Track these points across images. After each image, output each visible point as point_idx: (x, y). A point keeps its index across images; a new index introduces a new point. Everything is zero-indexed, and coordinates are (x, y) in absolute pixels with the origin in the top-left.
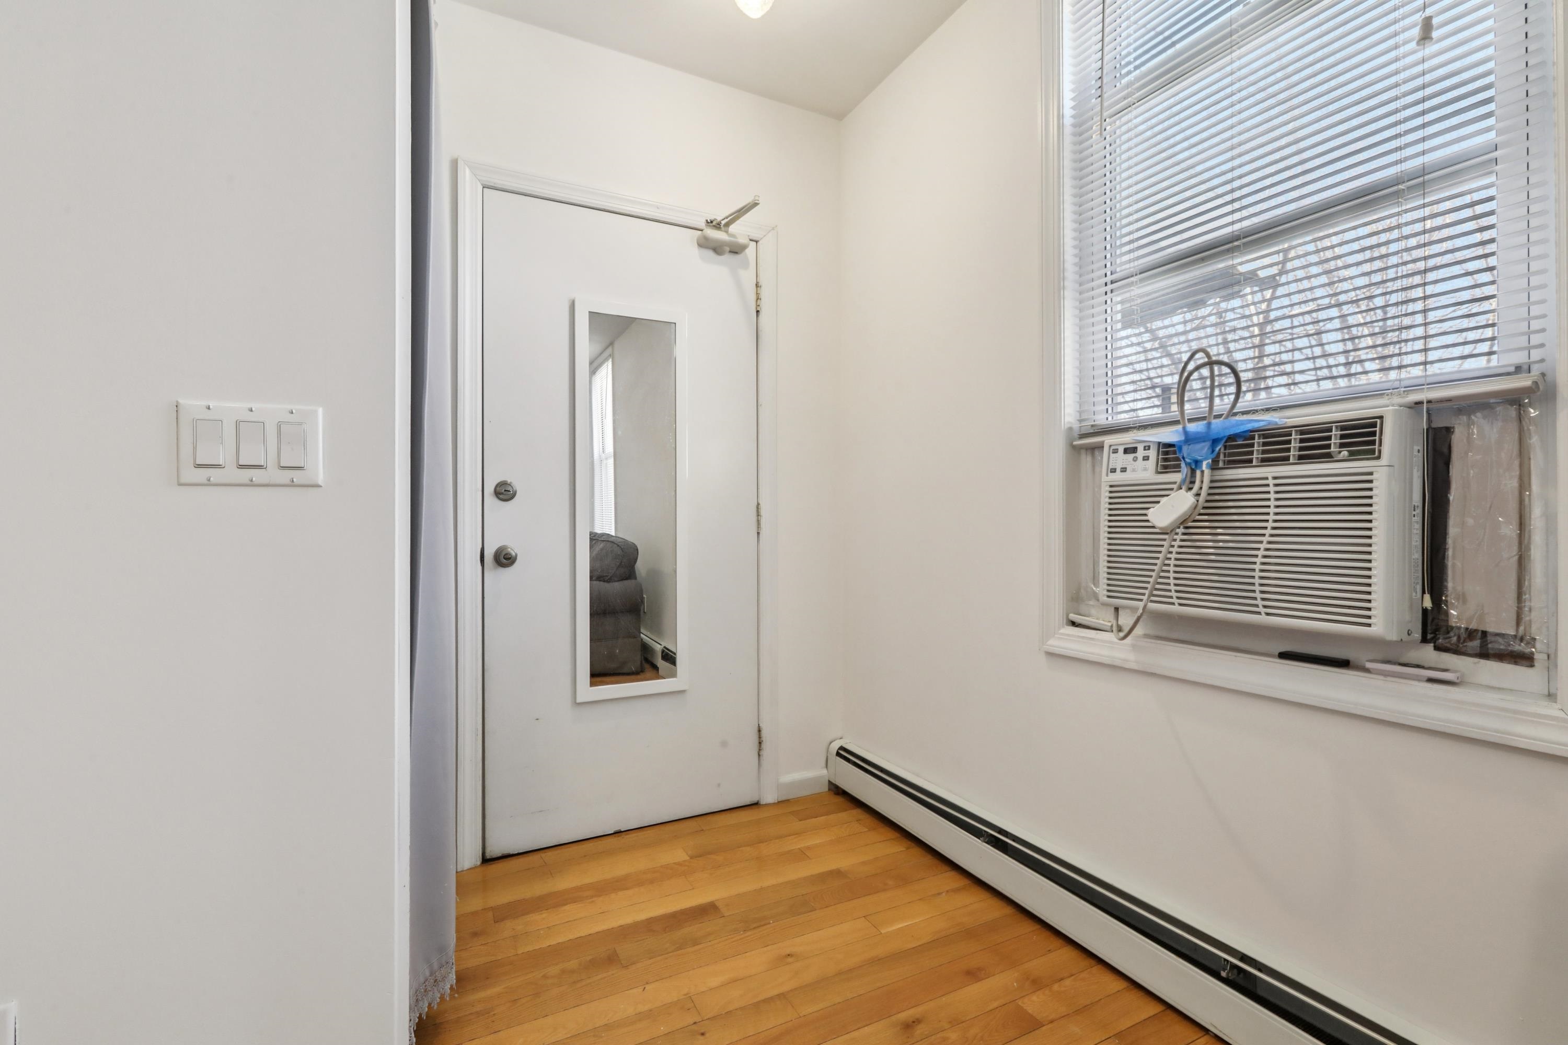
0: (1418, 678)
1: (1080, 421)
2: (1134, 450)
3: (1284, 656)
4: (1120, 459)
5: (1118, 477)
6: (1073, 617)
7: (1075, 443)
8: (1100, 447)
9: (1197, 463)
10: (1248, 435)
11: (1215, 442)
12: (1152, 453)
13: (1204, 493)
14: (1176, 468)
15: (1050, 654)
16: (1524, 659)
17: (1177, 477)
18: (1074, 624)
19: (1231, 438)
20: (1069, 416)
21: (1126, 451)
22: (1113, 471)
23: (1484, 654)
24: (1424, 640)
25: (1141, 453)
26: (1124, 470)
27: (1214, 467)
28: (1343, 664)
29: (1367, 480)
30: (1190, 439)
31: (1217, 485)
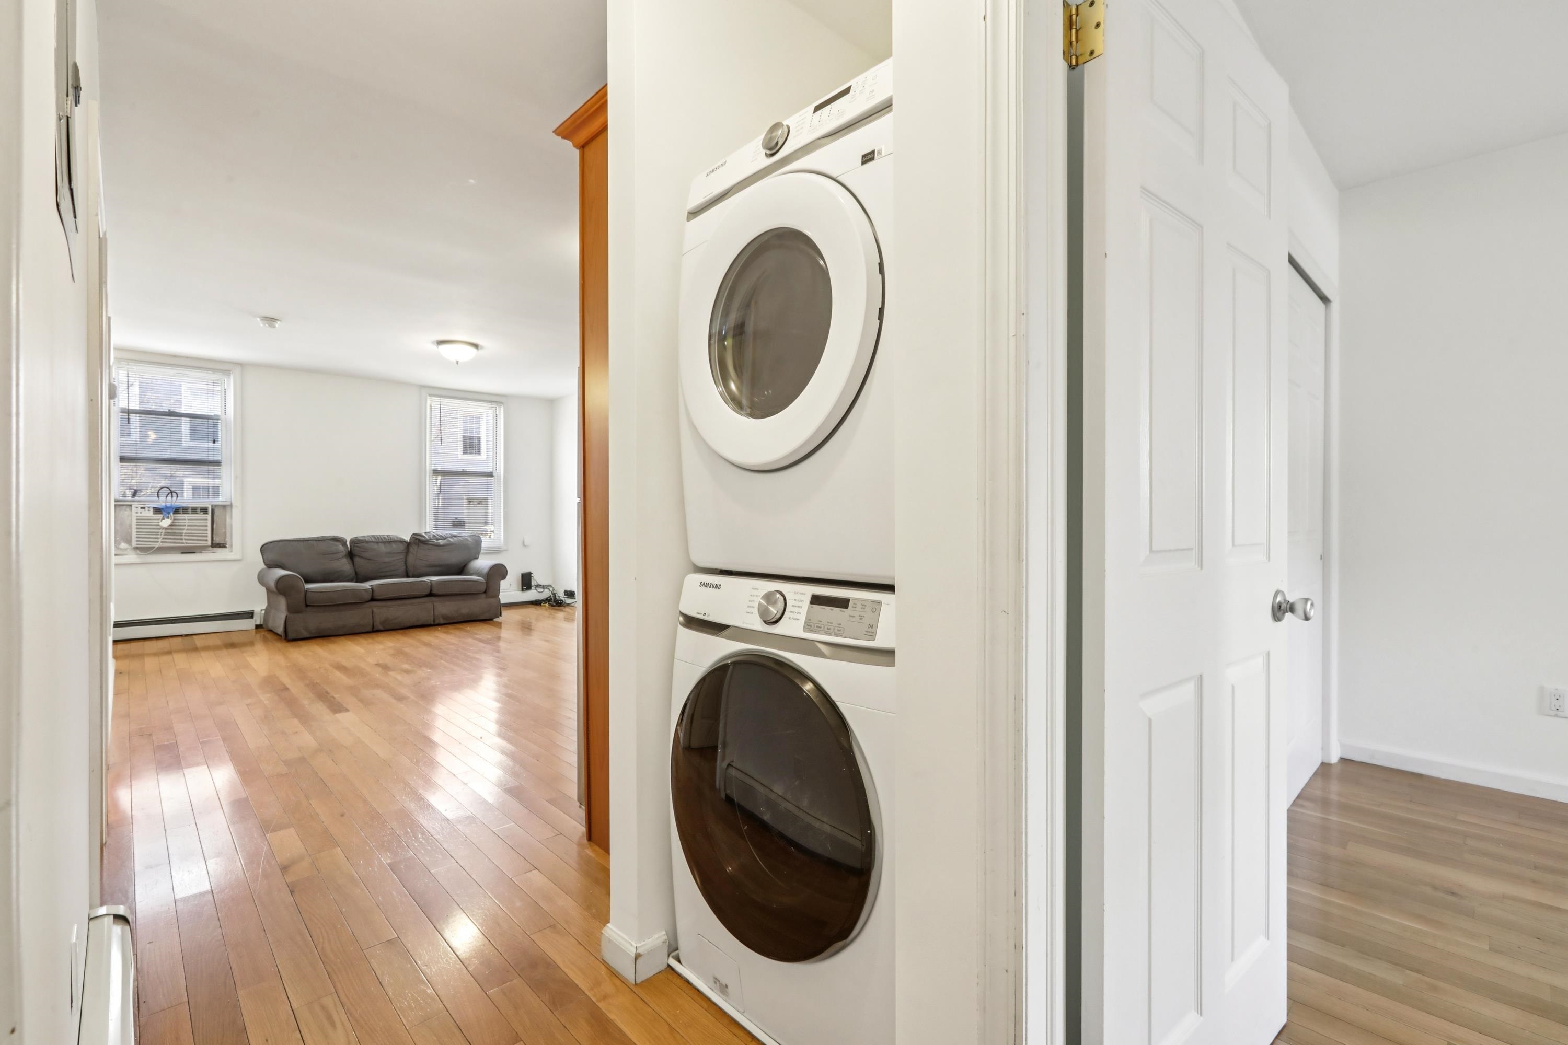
0: (207, 553)
2: (144, 508)
3: (182, 553)
4: (139, 510)
5: (139, 515)
7: (119, 503)
8: (131, 506)
10: (180, 508)
11: (173, 508)
12: (152, 510)
13: (173, 519)
14: (161, 513)
16: (225, 547)
17: (161, 516)
19: (176, 508)
21: (141, 508)
22: (137, 513)
23: (220, 547)
24: (211, 546)
25: (147, 509)
26: (141, 513)
27: (171, 514)
28: (194, 553)
29: (205, 518)
30: (167, 507)
31: (174, 517)
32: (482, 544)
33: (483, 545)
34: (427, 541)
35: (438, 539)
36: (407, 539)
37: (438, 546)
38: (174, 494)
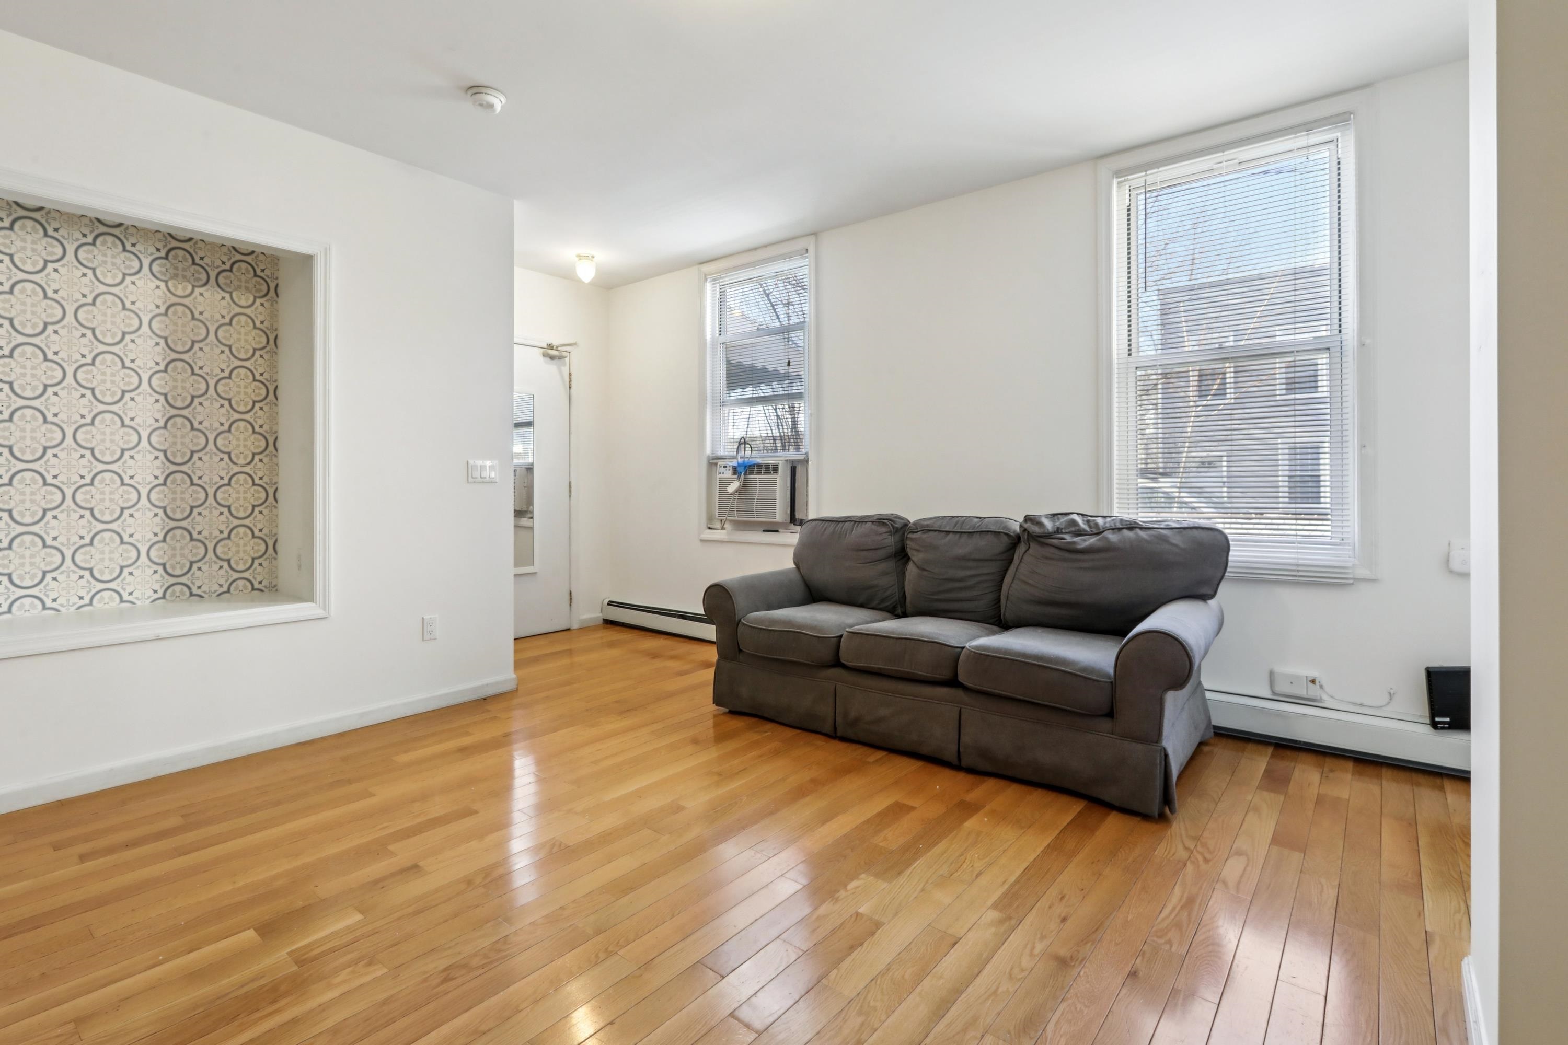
0: (788, 532)
1: (713, 454)
2: (725, 466)
3: (764, 531)
4: (722, 469)
5: (721, 476)
6: (709, 526)
7: (711, 461)
8: (716, 464)
9: (741, 473)
10: (753, 465)
11: (746, 466)
12: (731, 468)
13: (742, 482)
14: (736, 474)
15: (702, 541)
17: (736, 477)
18: (710, 528)
19: (750, 466)
20: (708, 451)
21: (723, 467)
22: (720, 473)
24: (791, 522)
25: (728, 468)
26: (722, 473)
27: (745, 474)
28: (777, 531)
29: (775, 480)
30: (739, 465)
31: (745, 480)
32: (1231, 553)
33: (1236, 555)
34: (1049, 535)
35: (1080, 533)
36: (1016, 528)
37: (1071, 550)
38: (748, 446)
